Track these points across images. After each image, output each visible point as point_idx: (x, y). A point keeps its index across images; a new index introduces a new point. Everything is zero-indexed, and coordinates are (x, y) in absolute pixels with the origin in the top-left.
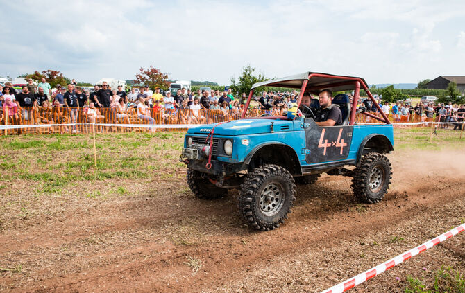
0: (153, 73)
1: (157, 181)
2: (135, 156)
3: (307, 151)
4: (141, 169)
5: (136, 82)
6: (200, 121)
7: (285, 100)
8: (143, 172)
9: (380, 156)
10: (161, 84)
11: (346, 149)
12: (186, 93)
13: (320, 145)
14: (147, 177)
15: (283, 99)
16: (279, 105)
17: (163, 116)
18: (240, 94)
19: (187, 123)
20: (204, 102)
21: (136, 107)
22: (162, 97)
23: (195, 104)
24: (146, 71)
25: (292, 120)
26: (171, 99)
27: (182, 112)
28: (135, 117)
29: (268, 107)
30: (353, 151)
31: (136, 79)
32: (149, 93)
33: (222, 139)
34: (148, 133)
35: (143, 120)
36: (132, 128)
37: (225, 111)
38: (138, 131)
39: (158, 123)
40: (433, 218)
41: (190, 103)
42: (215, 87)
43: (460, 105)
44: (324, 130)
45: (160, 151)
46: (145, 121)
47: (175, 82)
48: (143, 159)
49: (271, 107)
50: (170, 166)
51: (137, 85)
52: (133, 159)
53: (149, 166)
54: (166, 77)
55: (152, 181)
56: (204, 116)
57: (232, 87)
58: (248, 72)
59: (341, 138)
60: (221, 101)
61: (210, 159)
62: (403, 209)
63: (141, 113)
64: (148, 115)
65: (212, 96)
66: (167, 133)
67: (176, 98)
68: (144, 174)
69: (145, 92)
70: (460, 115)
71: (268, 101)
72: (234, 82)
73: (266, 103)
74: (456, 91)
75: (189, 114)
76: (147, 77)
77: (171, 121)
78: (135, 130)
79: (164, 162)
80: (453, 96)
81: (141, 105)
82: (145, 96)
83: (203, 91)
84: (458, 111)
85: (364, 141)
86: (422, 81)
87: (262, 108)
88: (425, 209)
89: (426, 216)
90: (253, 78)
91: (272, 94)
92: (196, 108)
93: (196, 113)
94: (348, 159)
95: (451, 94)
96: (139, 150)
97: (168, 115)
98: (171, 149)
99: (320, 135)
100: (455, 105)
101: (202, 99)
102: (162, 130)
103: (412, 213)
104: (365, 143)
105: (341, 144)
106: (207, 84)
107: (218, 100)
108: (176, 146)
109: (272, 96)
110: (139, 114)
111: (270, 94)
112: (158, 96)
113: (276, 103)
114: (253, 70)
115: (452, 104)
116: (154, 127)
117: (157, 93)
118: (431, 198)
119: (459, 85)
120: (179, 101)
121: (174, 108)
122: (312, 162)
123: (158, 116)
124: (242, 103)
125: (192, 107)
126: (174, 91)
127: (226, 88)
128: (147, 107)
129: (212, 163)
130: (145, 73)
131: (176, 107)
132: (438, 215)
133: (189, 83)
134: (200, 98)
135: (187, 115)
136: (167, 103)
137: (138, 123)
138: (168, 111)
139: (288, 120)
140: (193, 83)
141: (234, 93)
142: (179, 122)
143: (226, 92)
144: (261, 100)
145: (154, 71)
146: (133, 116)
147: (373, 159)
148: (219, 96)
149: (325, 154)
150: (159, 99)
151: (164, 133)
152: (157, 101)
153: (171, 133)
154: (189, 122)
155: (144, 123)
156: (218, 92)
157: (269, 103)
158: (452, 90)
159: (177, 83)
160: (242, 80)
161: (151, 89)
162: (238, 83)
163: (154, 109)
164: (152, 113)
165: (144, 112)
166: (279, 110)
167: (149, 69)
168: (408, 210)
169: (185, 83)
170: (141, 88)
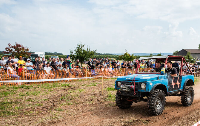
0: (18, 47)
1: (21, 116)
2: (6, 101)
3: (168, 86)
4: (10, 110)
5: (5, 53)
6: (51, 77)
7: (103, 63)
8: (11, 111)
9: (191, 87)
10: (24, 54)
11: (180, 85)
12: (41, 59)
13: (172, 84)
14: (14, 115)
15: (102, 62)
16: (99, 66)
17: (26, 75)
18: (76, 60)
19: (42, 79)
20: (53, 65)
21: (6, 70)
22: (25, 62)
23: (47, 67)
24: (13, 45)
25: (163, 75)
26: (31, 64)
27: (39, 72)
28: (5, 76)
29: (93, 67)
30: (182, 86)
31: (5, 51)
32: (16, 60)
33: (140, 83)
34: (16, 86)
35: (12, 77)
36: (4, 83)
37: (67, 70)
38: (8, 84)
39: (22, 79)
40: (182, 123)
41: (44, 66)
42: (61, 56)
43: (193, 63)
44: (173, 78)
45: (24, 97)
46: (13, 78)
47: (34, 53)
48: (11, 103)
49: (94, 67)
50: (31, 106)
51: (7, 54)
52: (4, 104)
53: (16, 107)
54: (28, 50)
55: (18, 117)
56: (54, 74)
57: (71, 56)
58: (80, 47)
59: (178, 81)
60: (64, 64)
61: (135, 91)
62: (167, 120)
63: (10, 73)
64: (15, 74)
65: (58, 61)
66: (29, 85)
67: (34, 63)
68: (12, 113)
69: (12, 59)
70: (193, 69)
71: (93, 64)
72: (72, 53)
73: (91, 65)
74: (191, 56)
75: (44, 73)
76: (14, 50)
77: (31, 77)
78: (6, 84)
79: (26, 104)
80: (189, 59)
81: (9, 68)
82: (13, 62)
83: (52, 58)
84: (192, 66)
85: (185, 82)
86: (175, 51)
87: (89, 68)
88: (178, 119)
89: (178, 122)
90: (84, 50)
91: (96, 60)
92: (48, 69)
93: (48, 72)
94: (180, 89)
95: (189, 58)
96: (9, 97)
97: (29, 74)
98: (32, 95)
99: (172, 80)
100: (191, 63)
101: (52, 63)
102: (26, 83)
103: (172, 121)
104: (186, 83)
105: (178, 83)
106: (56, 54)
107: (62, 64)
108: (35, 93)
109: (95, 61)
110: (8, 74)
111: (94, 60)
112: (22, 62)
113: (97, 65)
114: (83, 46)
115: (189, 63)
116: (20, 82)
117: (21, 60)
118: (181, 112)
119: (192, 54)
120: (37, 65)
121: (33, 70)
122: (170, 91)
123: (22, 74)
124: (77, 65)
125: (46, 68)
126: (34, 58)
127: (67, 56)
128: (14, 69)
129: (136, 92)
130: (12, 47)
131: (35, 68)
132: (184, 121)
133: (43, 53)
134: (50, 63)
135: (43, 73)
136: (28, 67)
137: (8, 80)
138: (29, 71)
139: (161, 74)
140: (46, 54)
141: (73, 59)
142: (38, 78)
143: (67, 59)
144: (89, 63)
145: (18, 46)
146: (4, 75)
147: (189, 88)
148: (63, 62)
149: (174, 88)
150: (23, 64)
151: (27, 85)
152: (21, 65)
153: (32, 85)
154: (44, 77)
155: (12, 80)
156: (62, 59)
157: (94, 65)
158: (188, 56)
159: (36, 53)
160: (77, 52)
161: (18, 58)
162: (74, 53)
163: (19, 70)
164: (17, 73)
165: (12, 72)
166: (99, 69)
167: (15, 44)
168: (170, 120)
169: (41, 53)
170: (9, 56)
